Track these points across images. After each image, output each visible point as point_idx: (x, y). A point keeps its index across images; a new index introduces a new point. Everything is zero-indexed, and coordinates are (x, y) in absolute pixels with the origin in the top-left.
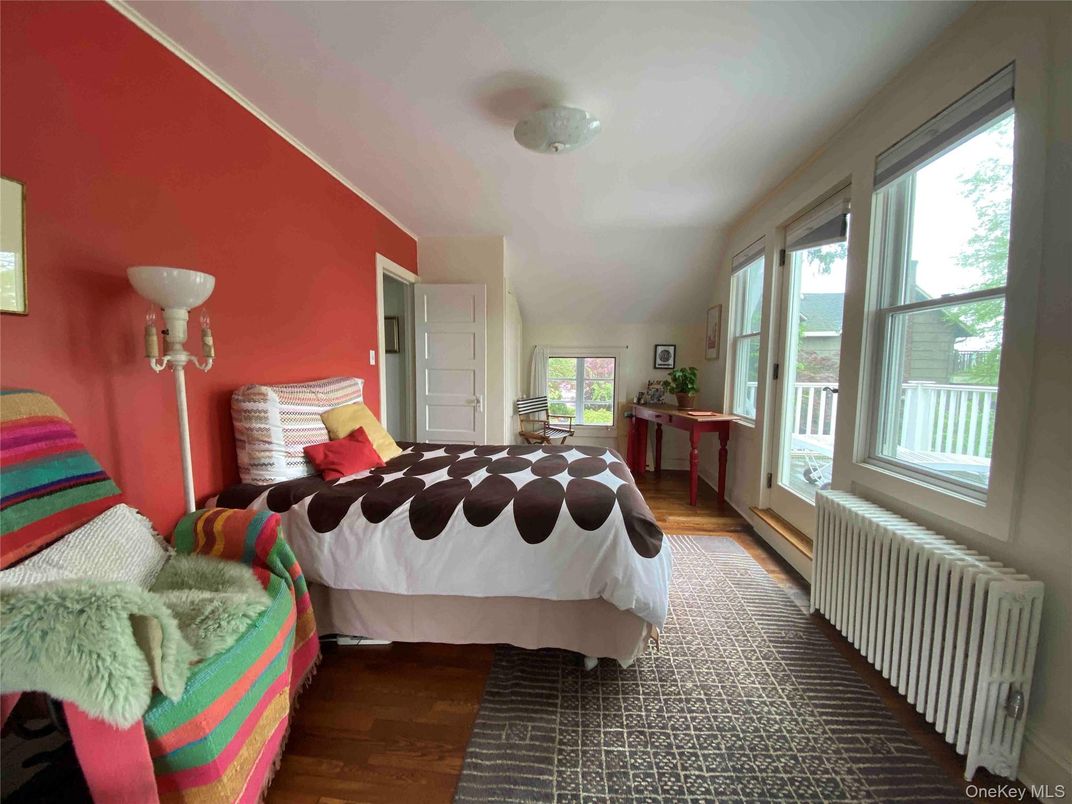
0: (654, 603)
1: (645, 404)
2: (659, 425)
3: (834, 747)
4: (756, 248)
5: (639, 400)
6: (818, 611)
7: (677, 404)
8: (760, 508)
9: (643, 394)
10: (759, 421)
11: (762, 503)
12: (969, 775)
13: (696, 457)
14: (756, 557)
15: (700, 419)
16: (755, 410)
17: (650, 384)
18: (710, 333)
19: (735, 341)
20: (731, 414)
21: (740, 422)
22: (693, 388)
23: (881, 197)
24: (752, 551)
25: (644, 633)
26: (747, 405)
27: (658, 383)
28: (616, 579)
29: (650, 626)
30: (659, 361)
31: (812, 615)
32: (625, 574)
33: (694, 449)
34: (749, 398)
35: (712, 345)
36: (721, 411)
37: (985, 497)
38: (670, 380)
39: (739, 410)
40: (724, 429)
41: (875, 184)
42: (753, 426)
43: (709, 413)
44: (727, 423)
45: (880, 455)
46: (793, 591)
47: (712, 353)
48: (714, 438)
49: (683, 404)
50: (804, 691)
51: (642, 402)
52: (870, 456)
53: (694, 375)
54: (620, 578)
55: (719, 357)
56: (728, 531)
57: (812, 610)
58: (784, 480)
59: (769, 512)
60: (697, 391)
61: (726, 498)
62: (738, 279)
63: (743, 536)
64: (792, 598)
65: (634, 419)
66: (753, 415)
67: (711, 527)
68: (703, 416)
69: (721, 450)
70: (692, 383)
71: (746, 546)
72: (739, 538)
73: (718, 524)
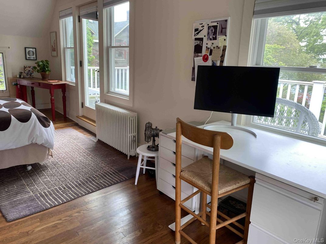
0: (50, 141)
1: (24, 78)
2: (32, 88)
3: (101, 162)
4: (69, 11)
5: (20, 76)
6: (99, 139)
7: (41, 78)
8: (80, 116)
9: (22, 73)
10: (77, 83)
11: (81, 114)
12: (128, 158)
13: (54, 100)
14: (80, 132)
15: (54, 84)
16: (75, 79)
17: (25, 68)
18: (52, 44)
19: (64, 49)
20: (66, 81)
21: (70, 84)
22: (48, 70)
23: (105, 10)
24: (78, 130)
25: (47, 153)
26: (72, 77)
27: (30, 67)
28: (37, 135)
29: (49, 149)
30: (28, 56)
31: (97, 141)
32: (40, 133)
33: (52, 96)
34: (72, 73)
35: (54, 50)
36: (62, 80)
37: (128, 98)
38: (36, 66)
39: (68, 79)
40: (64, 87)
41: (103, 6)
42: (75, 85)
43: (57, 81)
44: (64, 85)
45: (111, 91)
46: (91, 138)
47: (54, 53)
48: (60, 91)
49: (44, 78)
50: (94, 156)
51: (22, 77)
52: (109, 92)
53: (48, 64)
54: (38, 134)
55: (58, 55)
56: (69, 126)
57: (97, 140)
58: (87, 104)
59: (83, 116)
60: (50, 71)
61: (67, 116)
62: (62, 23)
63: (75, 127)
64: (92, 139)
65: (19, 86)
66: (74, 81)
67: (62, 126)
68: (54, 82)
69: (63, 96)
70: (48, 68)
71: (76, 129)
72: (73, 128)
73: (65, 125)
